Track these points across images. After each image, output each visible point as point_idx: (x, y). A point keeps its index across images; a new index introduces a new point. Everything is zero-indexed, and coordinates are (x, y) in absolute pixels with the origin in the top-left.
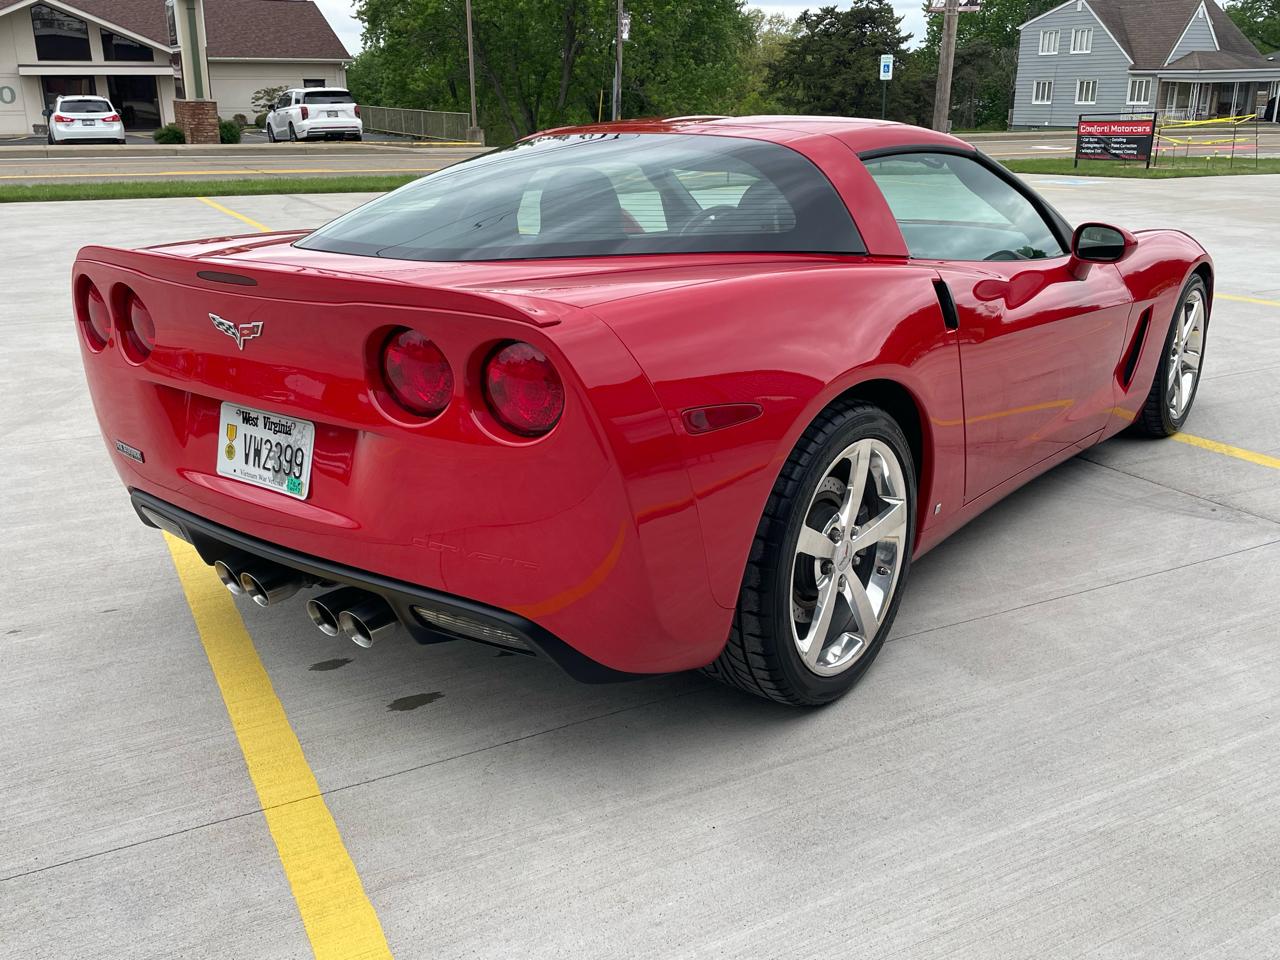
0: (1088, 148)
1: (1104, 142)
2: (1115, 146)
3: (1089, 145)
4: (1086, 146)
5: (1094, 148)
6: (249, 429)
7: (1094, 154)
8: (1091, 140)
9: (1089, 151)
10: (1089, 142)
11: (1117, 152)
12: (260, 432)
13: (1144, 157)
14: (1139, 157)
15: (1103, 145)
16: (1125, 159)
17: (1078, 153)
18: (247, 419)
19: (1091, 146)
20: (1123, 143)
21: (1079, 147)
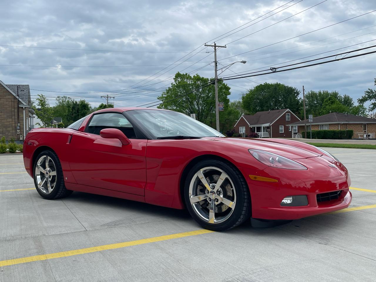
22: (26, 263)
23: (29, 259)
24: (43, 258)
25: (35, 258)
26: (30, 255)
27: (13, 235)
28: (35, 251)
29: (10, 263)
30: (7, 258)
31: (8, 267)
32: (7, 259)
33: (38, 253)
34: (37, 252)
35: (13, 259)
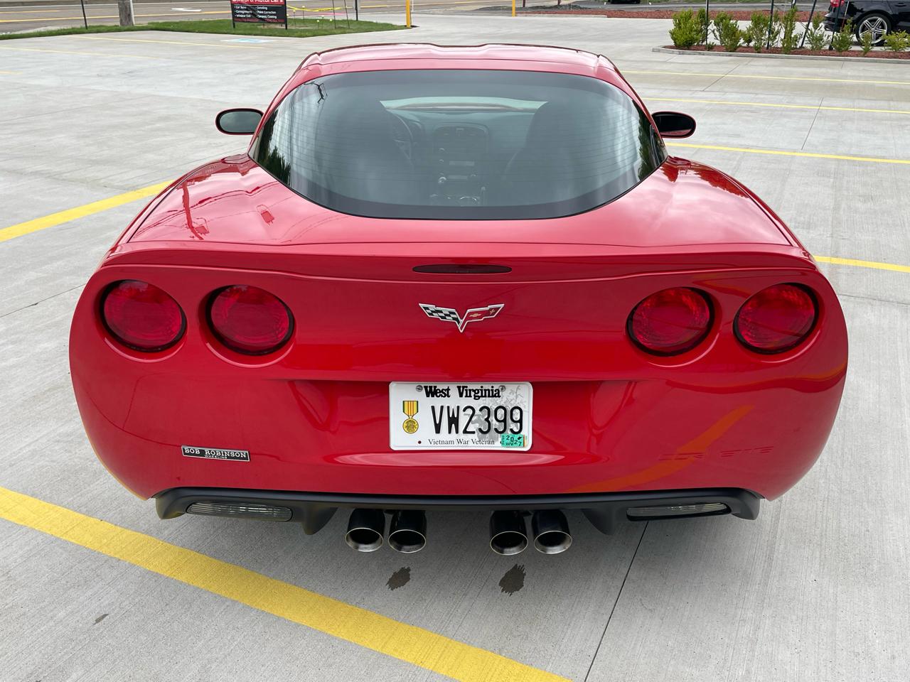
0: (241, 14)
1: (252, 10)
2: (261, 12)
3: (241, 12)
4: (239, 12)
5: (245, 14)
6: (438, 402)
7: (246, 18)
8: (242, 8)
9: (242, 16)
10: (240, 9)
11: (263, 17)
12: (454, 401)
13: (283, 21)
14: (279, 21)
15: (251, 12)
16: (269, 22)
17: (234, 17)
18: (431, 393)
19: (243, 12)
20: (265, 10)
21: (234, 14)
22: (855, 259)
23: (852, 263)
24: (835, 261)
25: (844, 262)
26: (849, 267)
27: (869, 307)
28: (840, 270)
29: (875, 265)
30: (877, 271)
31: (877, 260)
32: (879, 270)
33: (839, 266)
34: (839, 268)
35: (870, 268)
